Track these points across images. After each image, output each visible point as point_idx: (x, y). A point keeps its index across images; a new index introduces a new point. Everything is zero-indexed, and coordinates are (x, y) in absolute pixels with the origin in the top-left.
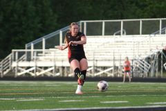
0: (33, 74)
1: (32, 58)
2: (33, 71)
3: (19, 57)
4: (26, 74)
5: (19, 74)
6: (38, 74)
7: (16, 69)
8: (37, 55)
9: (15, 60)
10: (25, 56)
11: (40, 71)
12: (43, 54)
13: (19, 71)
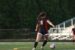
0: (59, 39)
1: (59, 32)
2: (60, 38)
3: (53, 31)
4: (56, 39)
5: (53, 39)
6: (62, 39)
7: (52, 37)
8: (61, 30)
9: (51, 33)
10: (56, 31)
11: (62, 38)
12: (64, 30)
13: (53, 38)
